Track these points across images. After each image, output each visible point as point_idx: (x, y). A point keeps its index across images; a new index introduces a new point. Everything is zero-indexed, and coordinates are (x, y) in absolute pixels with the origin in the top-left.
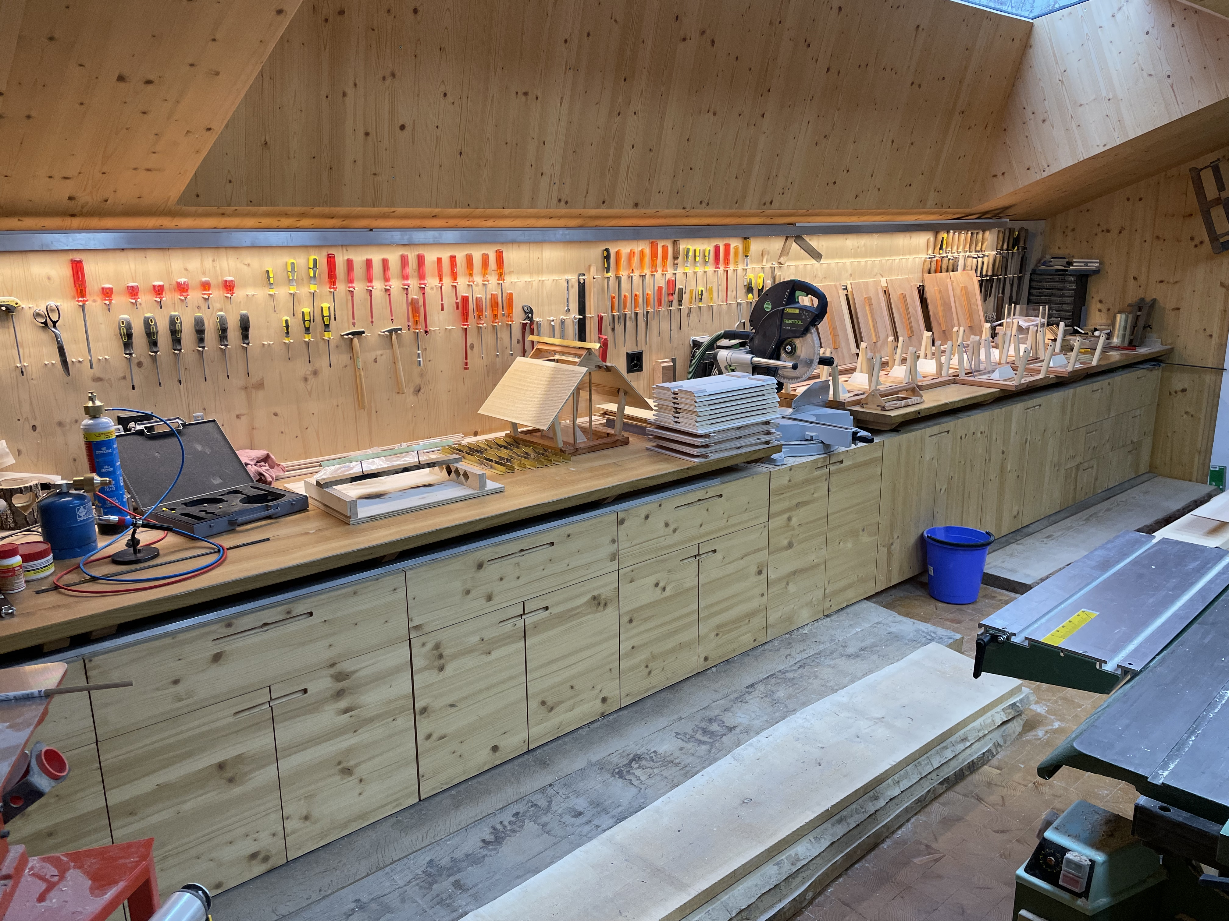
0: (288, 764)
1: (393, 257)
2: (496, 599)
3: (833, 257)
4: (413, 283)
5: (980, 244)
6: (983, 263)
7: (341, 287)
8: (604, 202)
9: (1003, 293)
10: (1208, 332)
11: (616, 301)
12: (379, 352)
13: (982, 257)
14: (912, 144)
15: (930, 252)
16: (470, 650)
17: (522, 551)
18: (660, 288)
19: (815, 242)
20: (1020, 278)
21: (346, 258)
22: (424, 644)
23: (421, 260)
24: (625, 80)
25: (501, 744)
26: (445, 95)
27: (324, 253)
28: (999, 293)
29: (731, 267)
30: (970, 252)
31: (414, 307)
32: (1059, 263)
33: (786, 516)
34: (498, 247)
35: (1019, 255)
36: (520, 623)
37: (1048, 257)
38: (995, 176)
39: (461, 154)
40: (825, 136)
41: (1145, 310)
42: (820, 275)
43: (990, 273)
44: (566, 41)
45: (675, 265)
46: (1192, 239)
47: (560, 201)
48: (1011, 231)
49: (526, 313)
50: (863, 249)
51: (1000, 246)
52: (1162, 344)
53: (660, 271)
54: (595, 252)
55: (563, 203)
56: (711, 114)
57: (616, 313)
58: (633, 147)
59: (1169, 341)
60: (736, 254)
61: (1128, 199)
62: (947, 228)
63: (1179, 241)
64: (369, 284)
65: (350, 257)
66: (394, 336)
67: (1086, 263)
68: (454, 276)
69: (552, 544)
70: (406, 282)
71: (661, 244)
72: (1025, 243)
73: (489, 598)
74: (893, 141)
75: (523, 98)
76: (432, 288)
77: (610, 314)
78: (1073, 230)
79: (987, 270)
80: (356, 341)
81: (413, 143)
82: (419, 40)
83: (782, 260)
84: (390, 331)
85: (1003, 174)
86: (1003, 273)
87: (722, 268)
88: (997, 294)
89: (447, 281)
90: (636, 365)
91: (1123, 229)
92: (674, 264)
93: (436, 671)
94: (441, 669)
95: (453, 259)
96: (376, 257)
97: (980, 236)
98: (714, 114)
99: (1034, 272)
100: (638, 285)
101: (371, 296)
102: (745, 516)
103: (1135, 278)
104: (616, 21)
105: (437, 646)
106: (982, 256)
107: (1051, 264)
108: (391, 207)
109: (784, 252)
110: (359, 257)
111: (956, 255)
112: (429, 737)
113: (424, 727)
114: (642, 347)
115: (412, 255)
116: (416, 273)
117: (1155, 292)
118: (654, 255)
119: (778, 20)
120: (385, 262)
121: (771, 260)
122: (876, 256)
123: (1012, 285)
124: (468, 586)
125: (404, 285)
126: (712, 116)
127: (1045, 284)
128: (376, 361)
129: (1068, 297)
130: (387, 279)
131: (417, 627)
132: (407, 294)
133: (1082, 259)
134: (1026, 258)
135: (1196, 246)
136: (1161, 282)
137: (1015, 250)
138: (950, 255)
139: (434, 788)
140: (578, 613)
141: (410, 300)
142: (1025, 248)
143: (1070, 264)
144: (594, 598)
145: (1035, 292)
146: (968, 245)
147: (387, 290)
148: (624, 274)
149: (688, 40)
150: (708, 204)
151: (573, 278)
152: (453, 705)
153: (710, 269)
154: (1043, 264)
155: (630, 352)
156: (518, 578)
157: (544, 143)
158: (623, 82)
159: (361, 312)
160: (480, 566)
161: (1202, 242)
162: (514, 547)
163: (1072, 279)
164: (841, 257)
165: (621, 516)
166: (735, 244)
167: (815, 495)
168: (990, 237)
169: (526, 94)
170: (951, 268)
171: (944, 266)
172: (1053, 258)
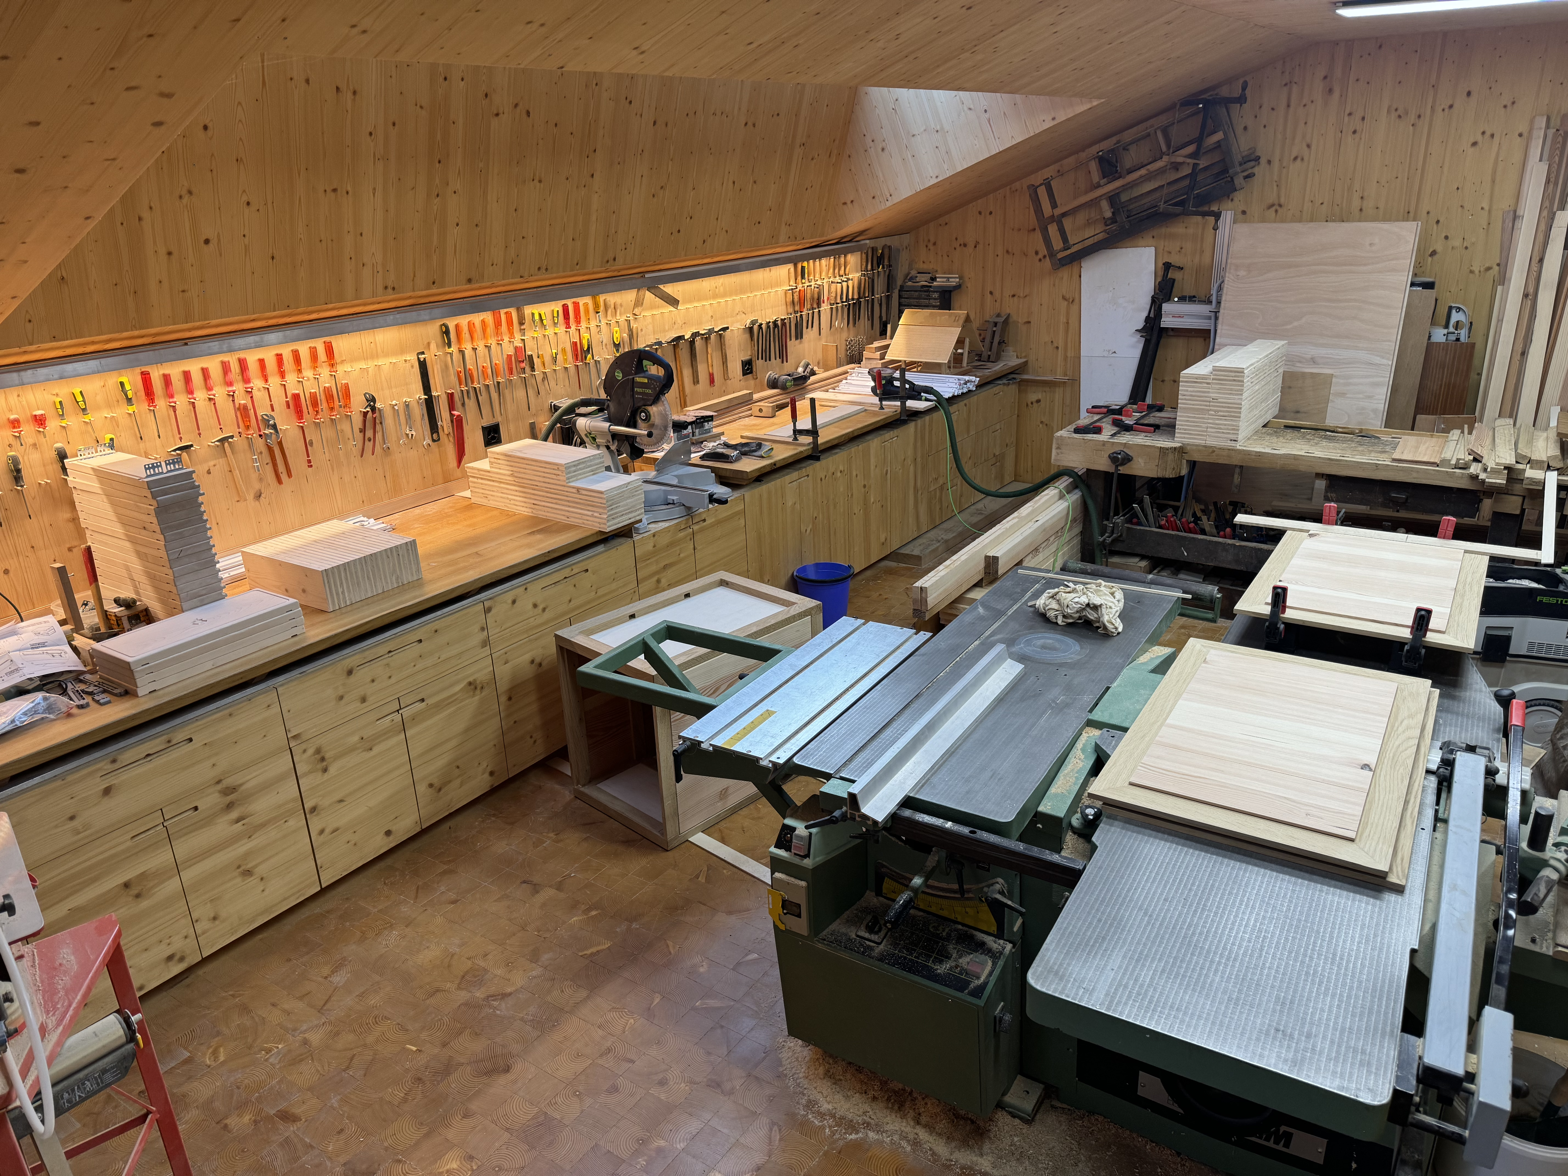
0: (188, 875)
1: (213, 364)
2: (371, 699)
3: (690, 301)
4: (239, 387)
5: (843, 268)
6: (848, 287)
7: (161, 403)
8: (434, 283)
9: (873, 315)
10: (1055, 345)
11: (462, 375)
12: (212, 463)
13: (846, 281)
14: (755, 182)
15: (792, 283)
16: (352, 749)
17: (390, 652)
18: (509, 356)
19: (669, 289)
21: (162, 372)
22: (305, 751)
23: (243, 363)
24: (439, 162)
25: (393, 829)
26: (248, 204)
27: (138, 371)
29: (584, 325)
30: (833, 277)
31: (243, 412)
32: (923, 279)
33: (655, 578)
34: (327, 339)
35: (885, 273)
36: (397, 717)
37: (913, 273)
38: (845, 203)
39: (273, 258)
40: (662, 187)
41: (999, 326)
42: (679, 321)
43: (856, 297)
44: (371, 134)
45: (523, 332)
46: (1037, 253)
47: (386, 288)
48: (874, 250)
49: (367, 400)
50: (722, 289)
51: (864, 267)
52: (1017, 357)
53: (506, 339)
54: (433, 329)
55: (390, 290)
56: (536, 181)
57: (464, 389)
58: (457, 225)
59: (1023, 355)
60: (587, 311)
61: (980, 213)
62: (807, 258)
63: (1026, 255)
64: (190, 396)
65: (167, 372)
66: (226, 445)
67: (948, 278)
68: (282, 375)
69: (420, 641)
70: (230, 389)
71: (503, 311)
72: (889, 261)
73: (363, 700)
74: (734, 183)
75: (333, 195)
76: (259, 390)
77: (459, 389)
78: (934, 244)
79: (853, 294)
80: (185, 455)
81: (221, 255)
82: (213, 155)
83: (636, 311)
84: (222, 441)
85: (852, 202)
86: (871, 293)
87: (573, 327)
89: (274, 381)
90: (493, 438)
91: (977, 243)
92: (521, 330)
93: (320, 773)
94: (325, 770)
95: (279, 357)
96: (194, 367)
97: (842, 259)
98: (540, 181)
99: (903, 288)
100: (485, 356)
101: (194, 408)
102: (614, 586)
103: (991, 293)
104: (421, 107)
105: (318, 751)
107: (918, 279)
108: (206, 319)
109: (638, 303)
110: (175, 370)
111: (819, 282)
112: (322, 832)
113: (316, 824)
114: (499, 419)
115: (232, 359)
116: (240, 377)
117: (1010, 307)
118: (498, 324)
119: (595, 83)
120: (205, 372)
121: (625, 312)
122: (736, 295)
124: (340, 693)
125: (229, 392)
126: (538, 184)
127: (914, 301)
128: (209, 472)
130: (209, 389)
131: (295, 737)
132: (233, 401)
133: (945, 273)
134: (894, 275)
135: (1040, 260)
136: (1014, 296)
137: (880, 270)
138: (813, 283)
139: (333, 877)
140: (455, 700)
141: (237, 406)
142: (890, 266)
143: (933, 279)
144: (470, 684)
146: (831, 270)
147: (210, 399)
148: (468, 347)
149: (501, 115)
150: (547, 270)
151: (412, 358)
152: (341, 801)
153: (561, 329)
154: (911, 279)
155: (485, 425)
156: (390, 677)
157: (361, 234)
158: (437, 165)
159: (186, 423)
160: (350, 672)
161: (1045, 257)
162: (382, 650)
163: (936, 295)
164: (699, 300)
165: (487, 604)
166: (585, 301)
167: (682, 555)
168: (853, 259)
169: (335, 190)
170: (816, 296)
171: (809, 296)
172: (919, 273)
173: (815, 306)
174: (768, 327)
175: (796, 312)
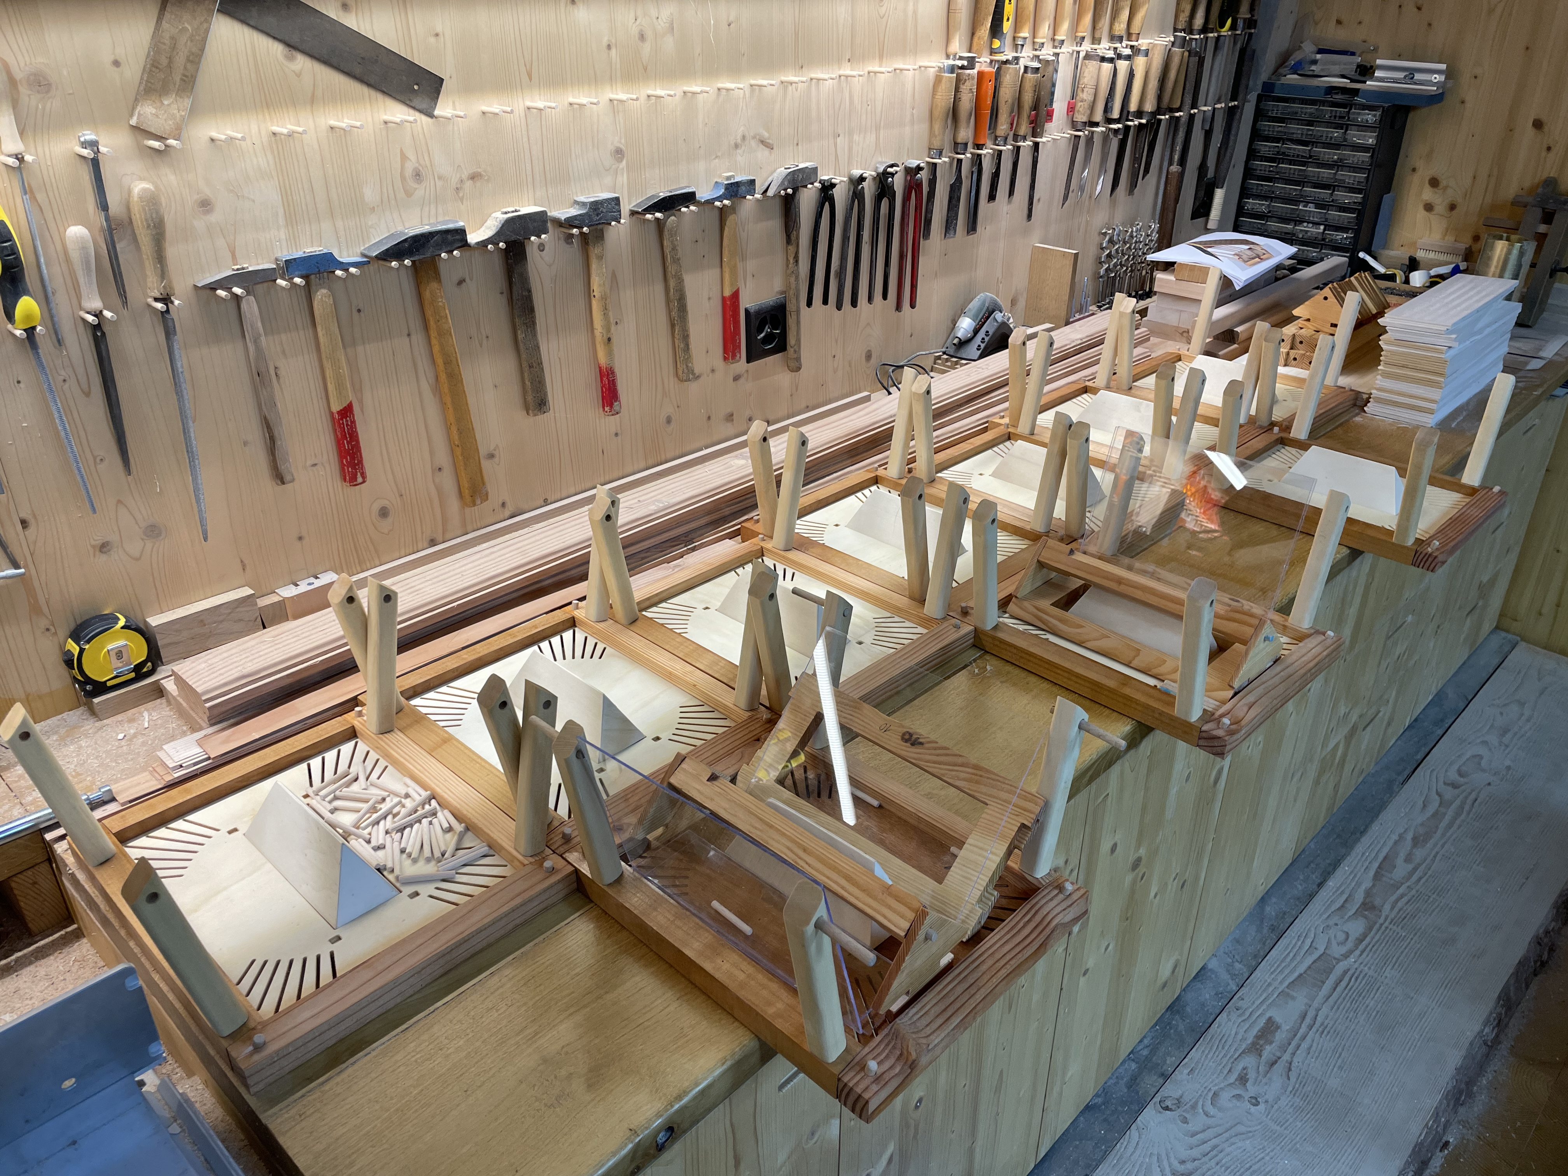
5: (1125, 15)
6: (1131, 75)
9: (1182, 162)
13: (1128, 58)
15: (957, 46)
20: (1231, 113)
28: (1171, 163)
30: (1095, 40)
32: (1336, 69)
35: (1235, 43)
37: (1308, 49)
43: (1149, 107)
51: (1184, 17)
67: (1412, 69)
72: (1252, 9)
79: (1143, 97)
86: (1188, 101)
88: (1166, 164)
99: (1268, 92)
103: (1539, 125)
106: (1128, 52)
107: (1315, 69)
111: (1047, 53)
123: (1208, 134)
127: (1296, 129)
129: (1355, 169)
133: (1402, 57)
134: (1254, 51)
137: (1225, 31)
138: (1026, 54)
142: (1251, 23)
143: (1366, 71)
145: (1265, 147)
146: (1088, 19)
154: (1295, 70)
163: (1370, 117)
170: (1028, 98)
171: (1007, 93)
172: (1321, 51)
173: (1024, 129)
174: (857, 195)
175: (958, 147)
